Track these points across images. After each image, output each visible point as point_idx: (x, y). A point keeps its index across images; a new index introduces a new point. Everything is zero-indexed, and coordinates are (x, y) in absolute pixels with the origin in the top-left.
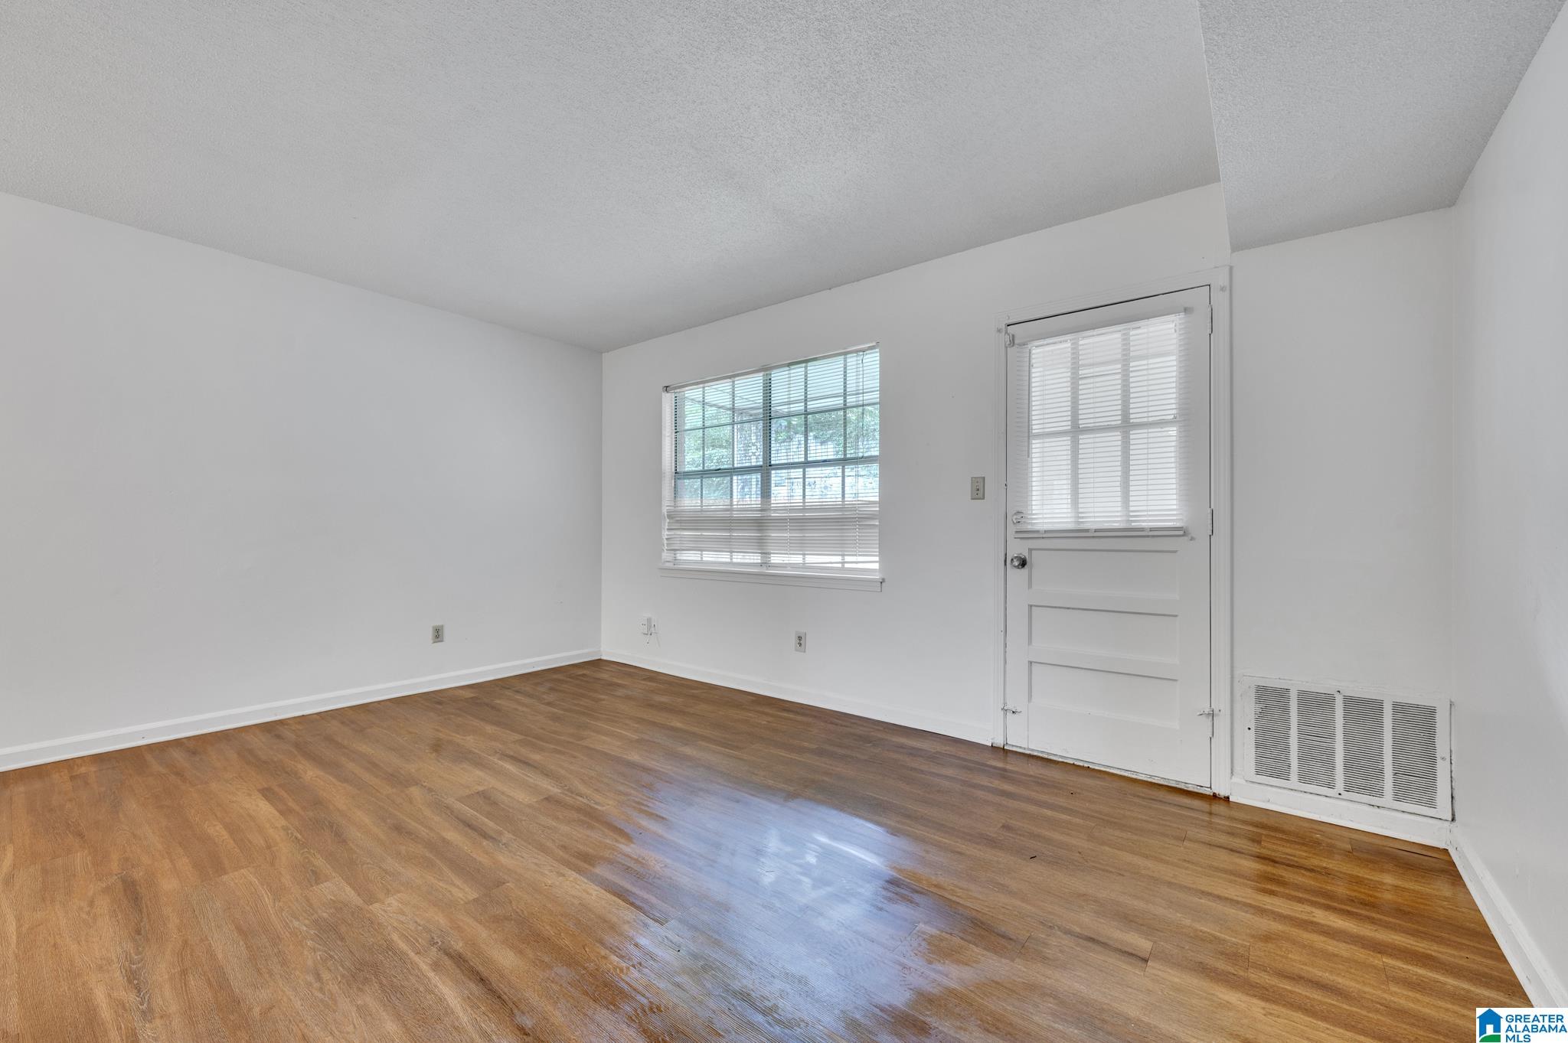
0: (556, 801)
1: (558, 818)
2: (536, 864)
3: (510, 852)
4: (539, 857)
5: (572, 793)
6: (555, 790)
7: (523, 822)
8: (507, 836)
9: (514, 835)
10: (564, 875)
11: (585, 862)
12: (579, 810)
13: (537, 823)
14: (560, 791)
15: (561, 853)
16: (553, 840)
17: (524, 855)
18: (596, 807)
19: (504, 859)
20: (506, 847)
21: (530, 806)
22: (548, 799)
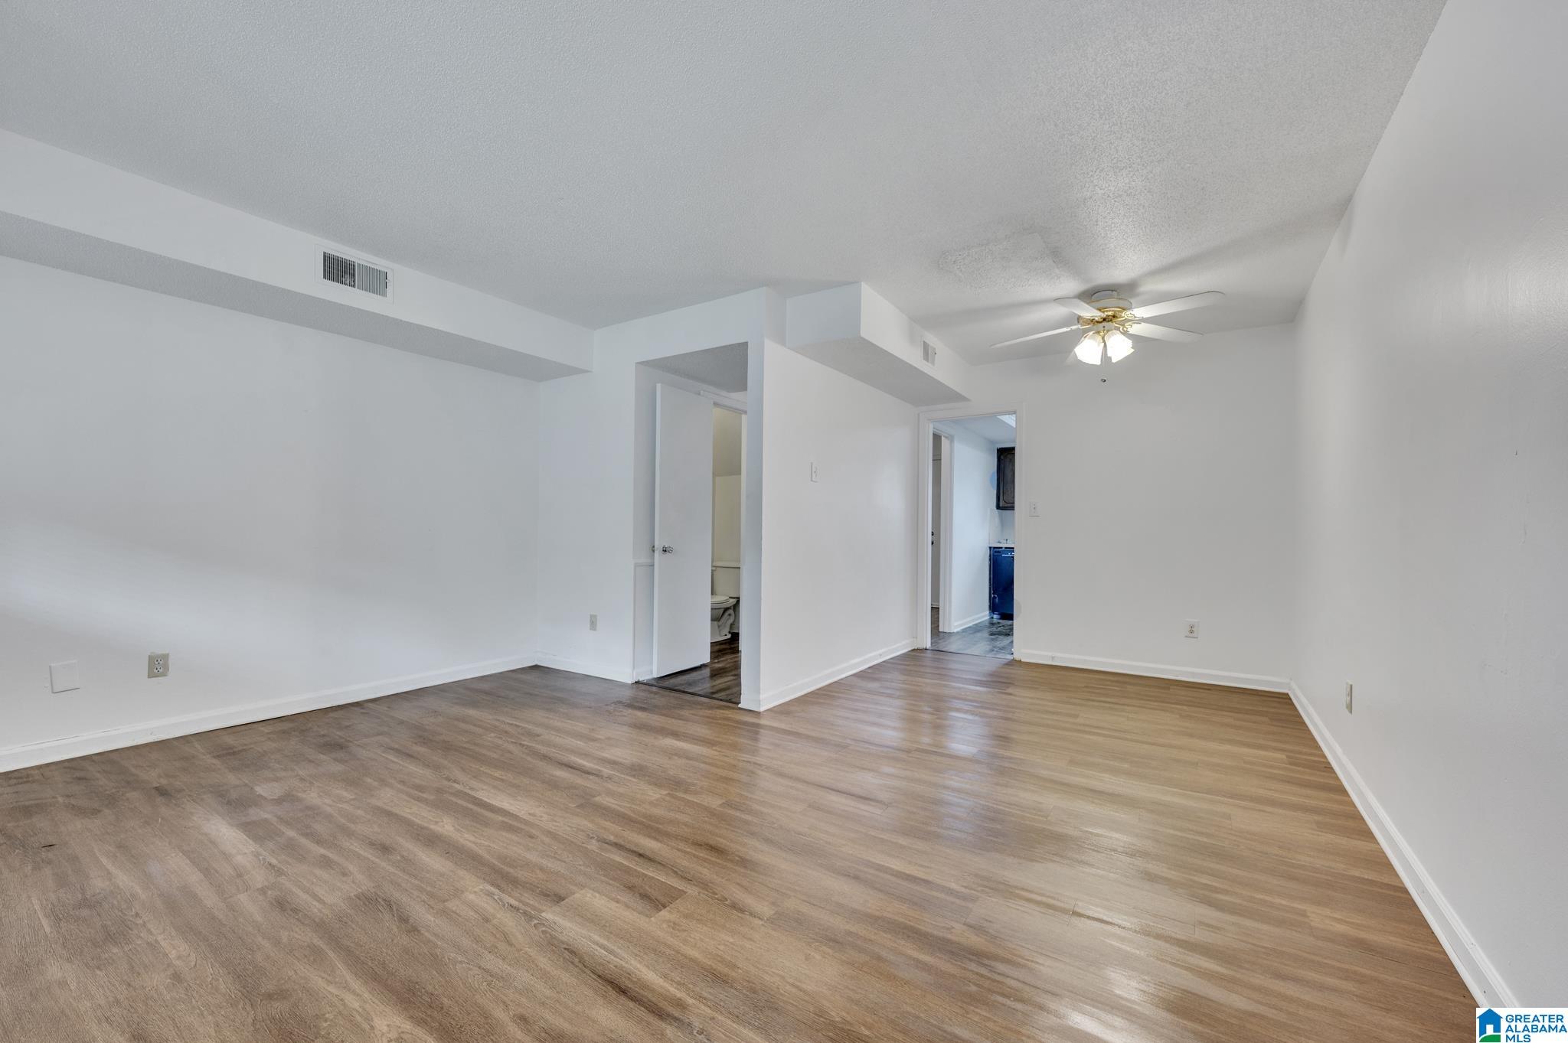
0: (548, 896)
1: (541, 869)
2: (556, 821)
3: (583, 831)
4: (553, 828)
5: (525, 913)
6: (550, 914)
7: (581, 863)
8: (593, 846)
9: (586, 848)
10: (530, 814)
11: (511, 825)
12: (514, 882)
13: (565, 862)
14: (544, 914)
15: (534, 831)
16: (544, 844)
17: (569, 829)
18: (492, 889)
19: (586, 824)
20: (588, 835)
21: (582, 886)
22: (559, 899)
